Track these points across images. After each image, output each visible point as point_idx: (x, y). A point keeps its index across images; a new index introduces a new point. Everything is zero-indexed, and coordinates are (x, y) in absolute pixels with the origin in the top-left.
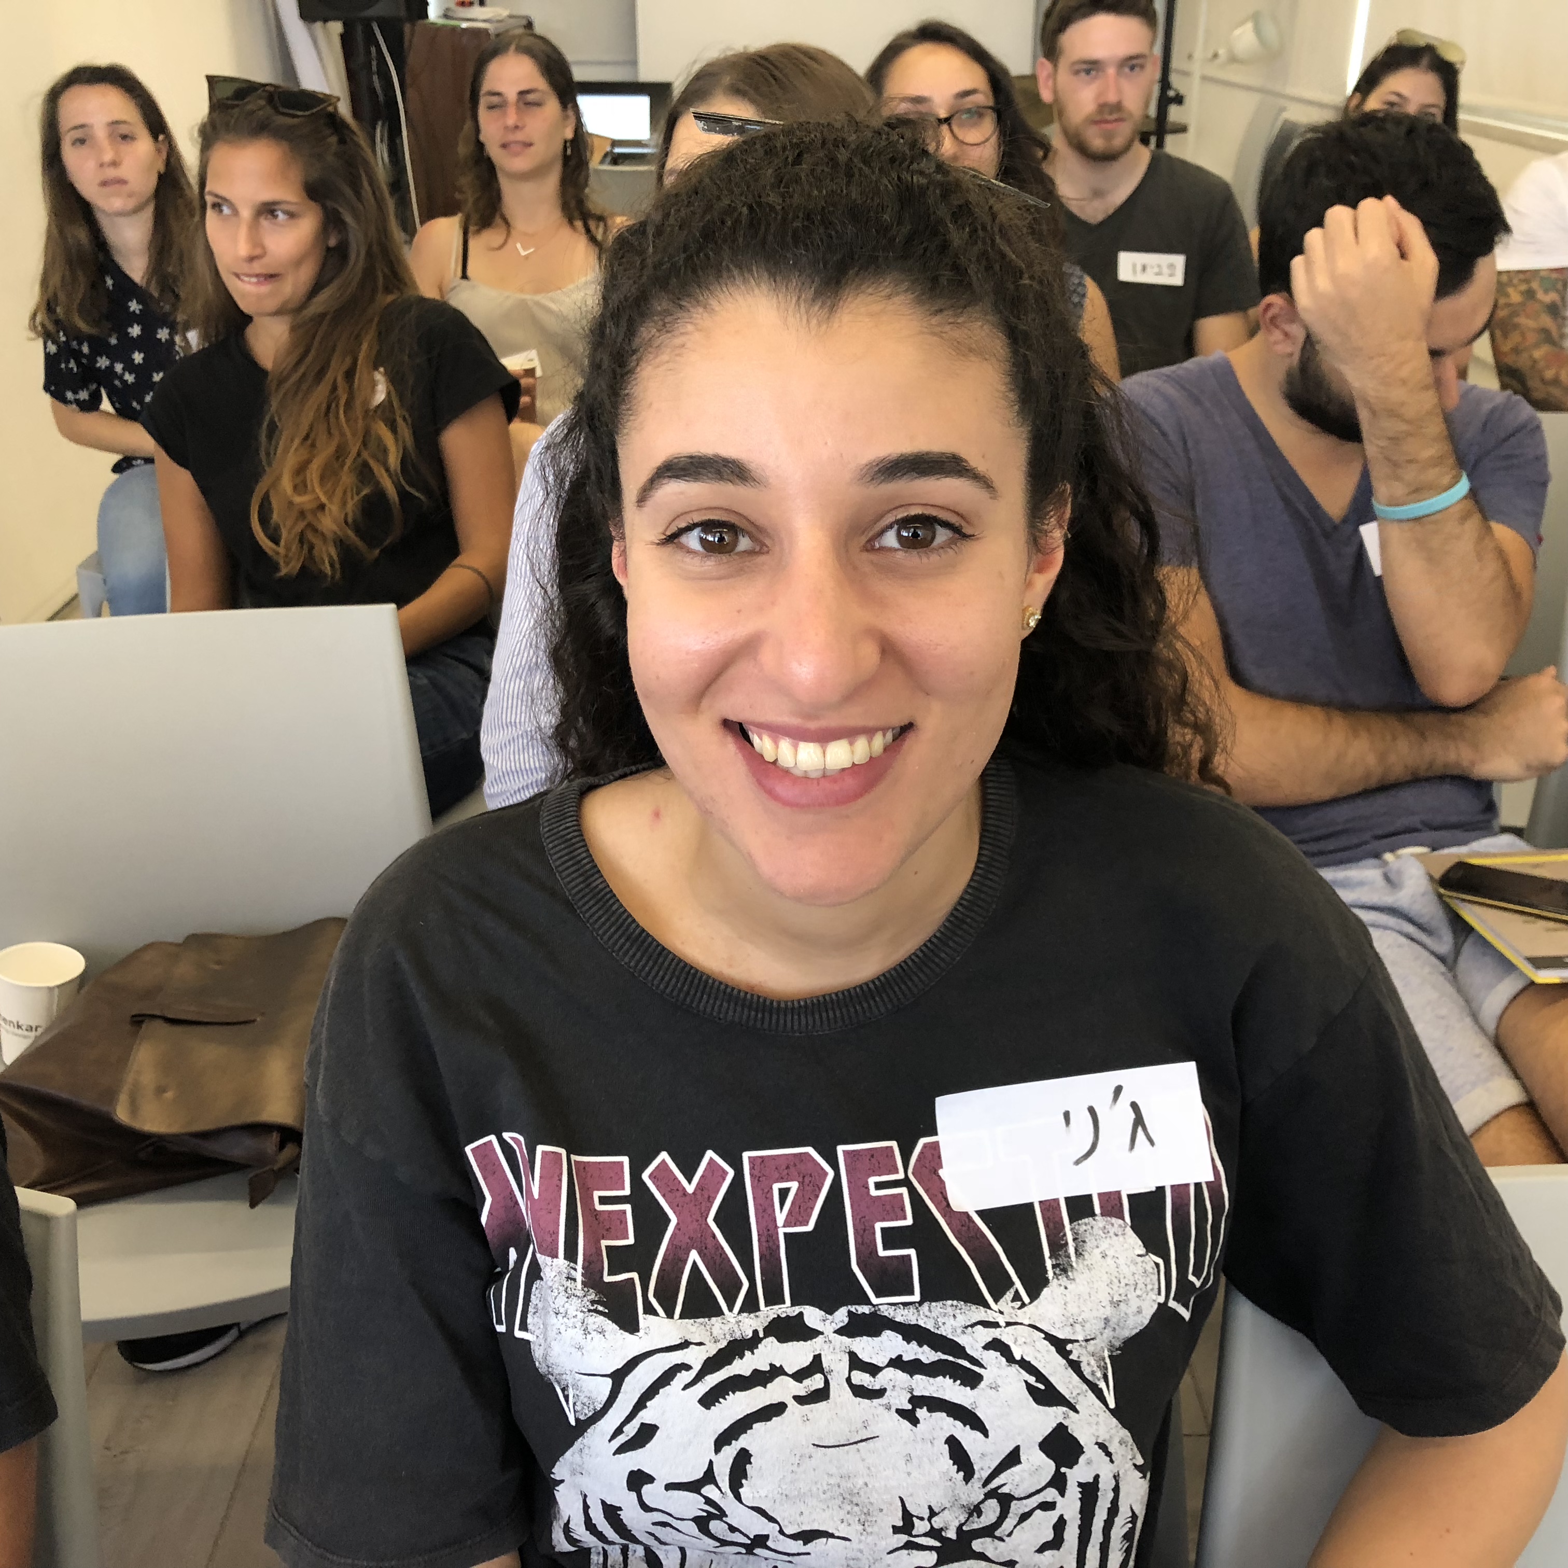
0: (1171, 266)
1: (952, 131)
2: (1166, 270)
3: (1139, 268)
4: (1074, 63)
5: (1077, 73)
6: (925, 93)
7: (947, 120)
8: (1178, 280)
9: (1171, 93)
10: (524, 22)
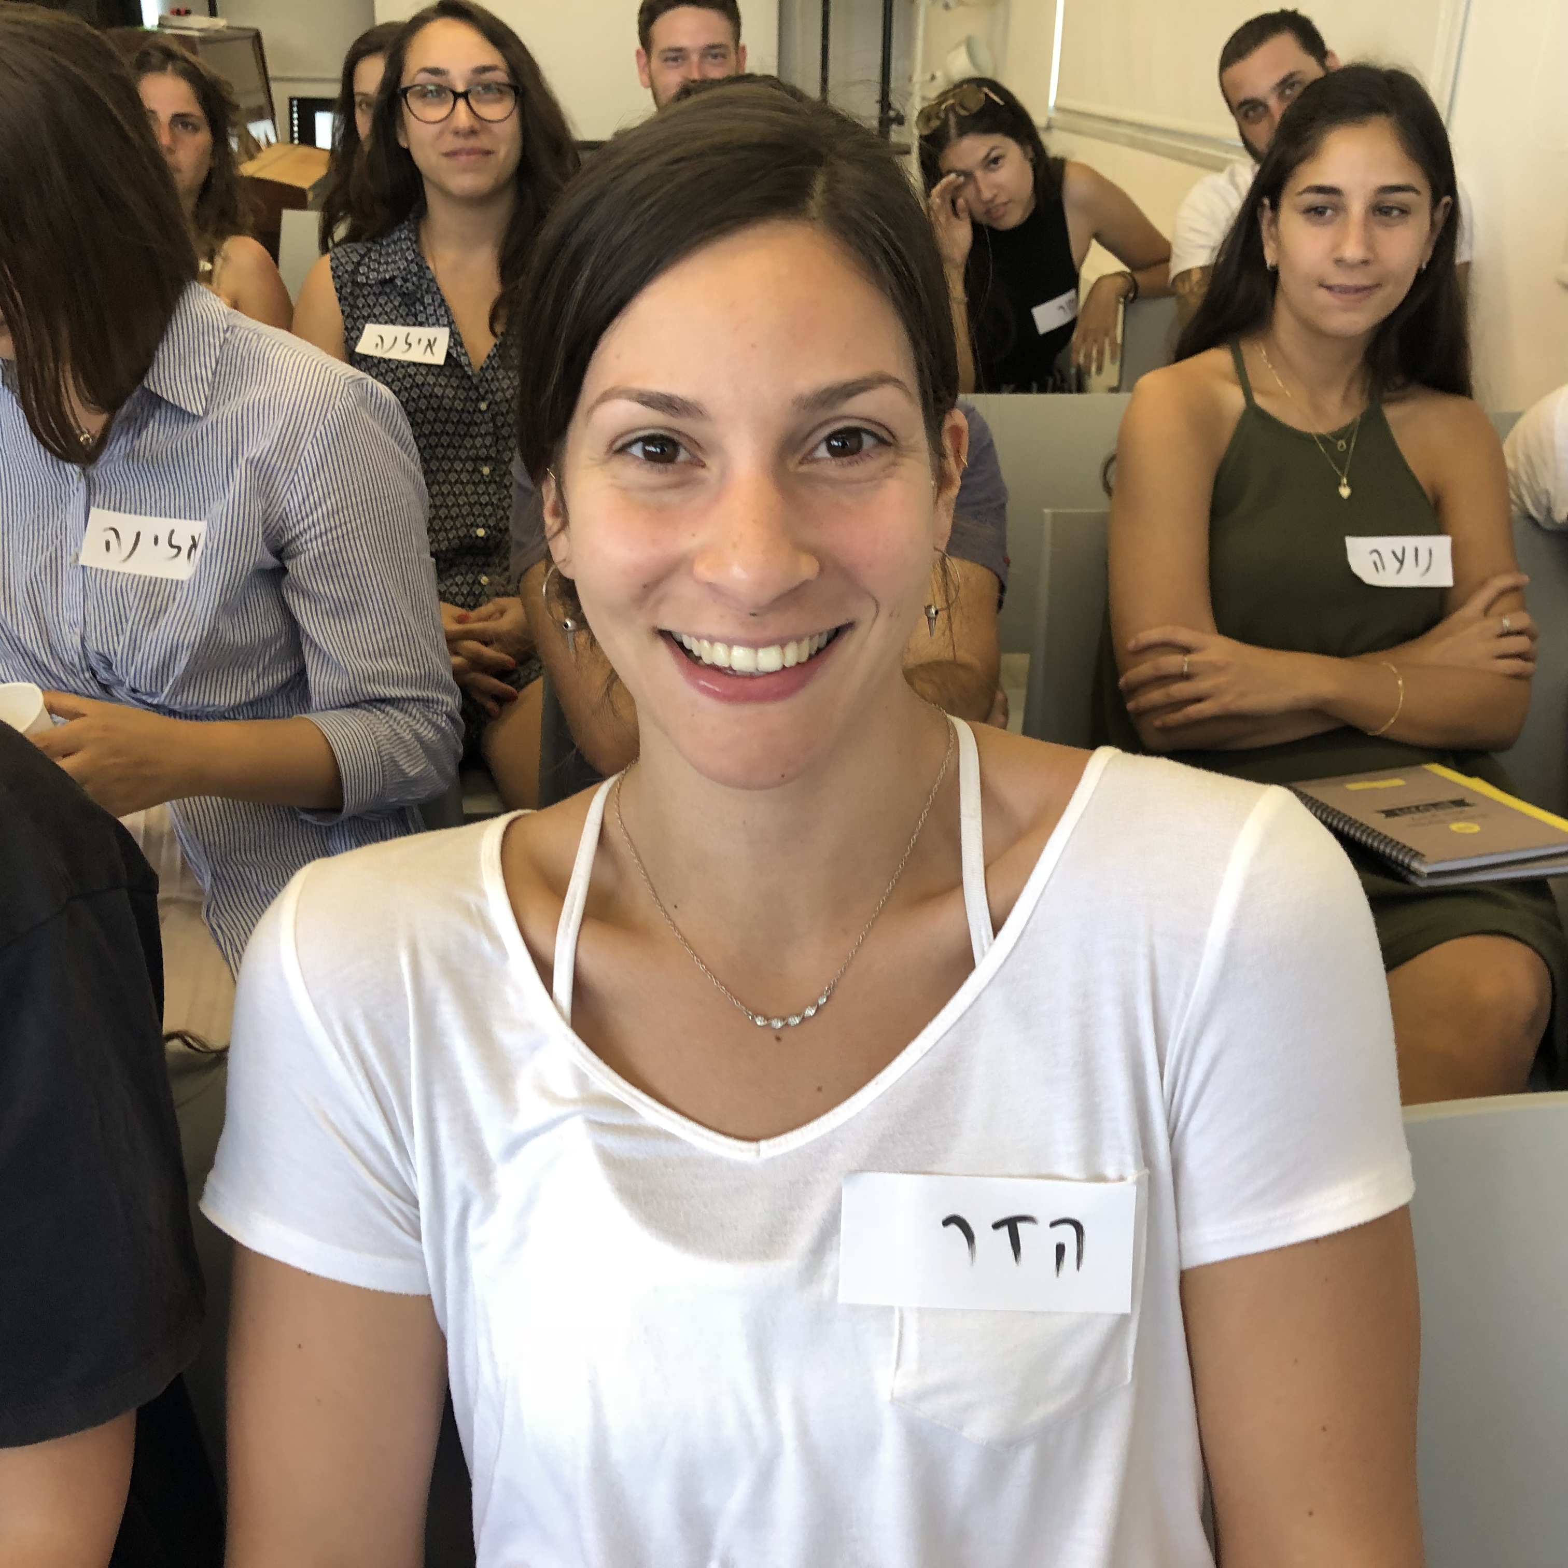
1: (468, 104)
4: (664, 51)
5: (666, 60)
6: (441, 65)
7: (465, 95)
9: (892, 114)
10: (252, 34)
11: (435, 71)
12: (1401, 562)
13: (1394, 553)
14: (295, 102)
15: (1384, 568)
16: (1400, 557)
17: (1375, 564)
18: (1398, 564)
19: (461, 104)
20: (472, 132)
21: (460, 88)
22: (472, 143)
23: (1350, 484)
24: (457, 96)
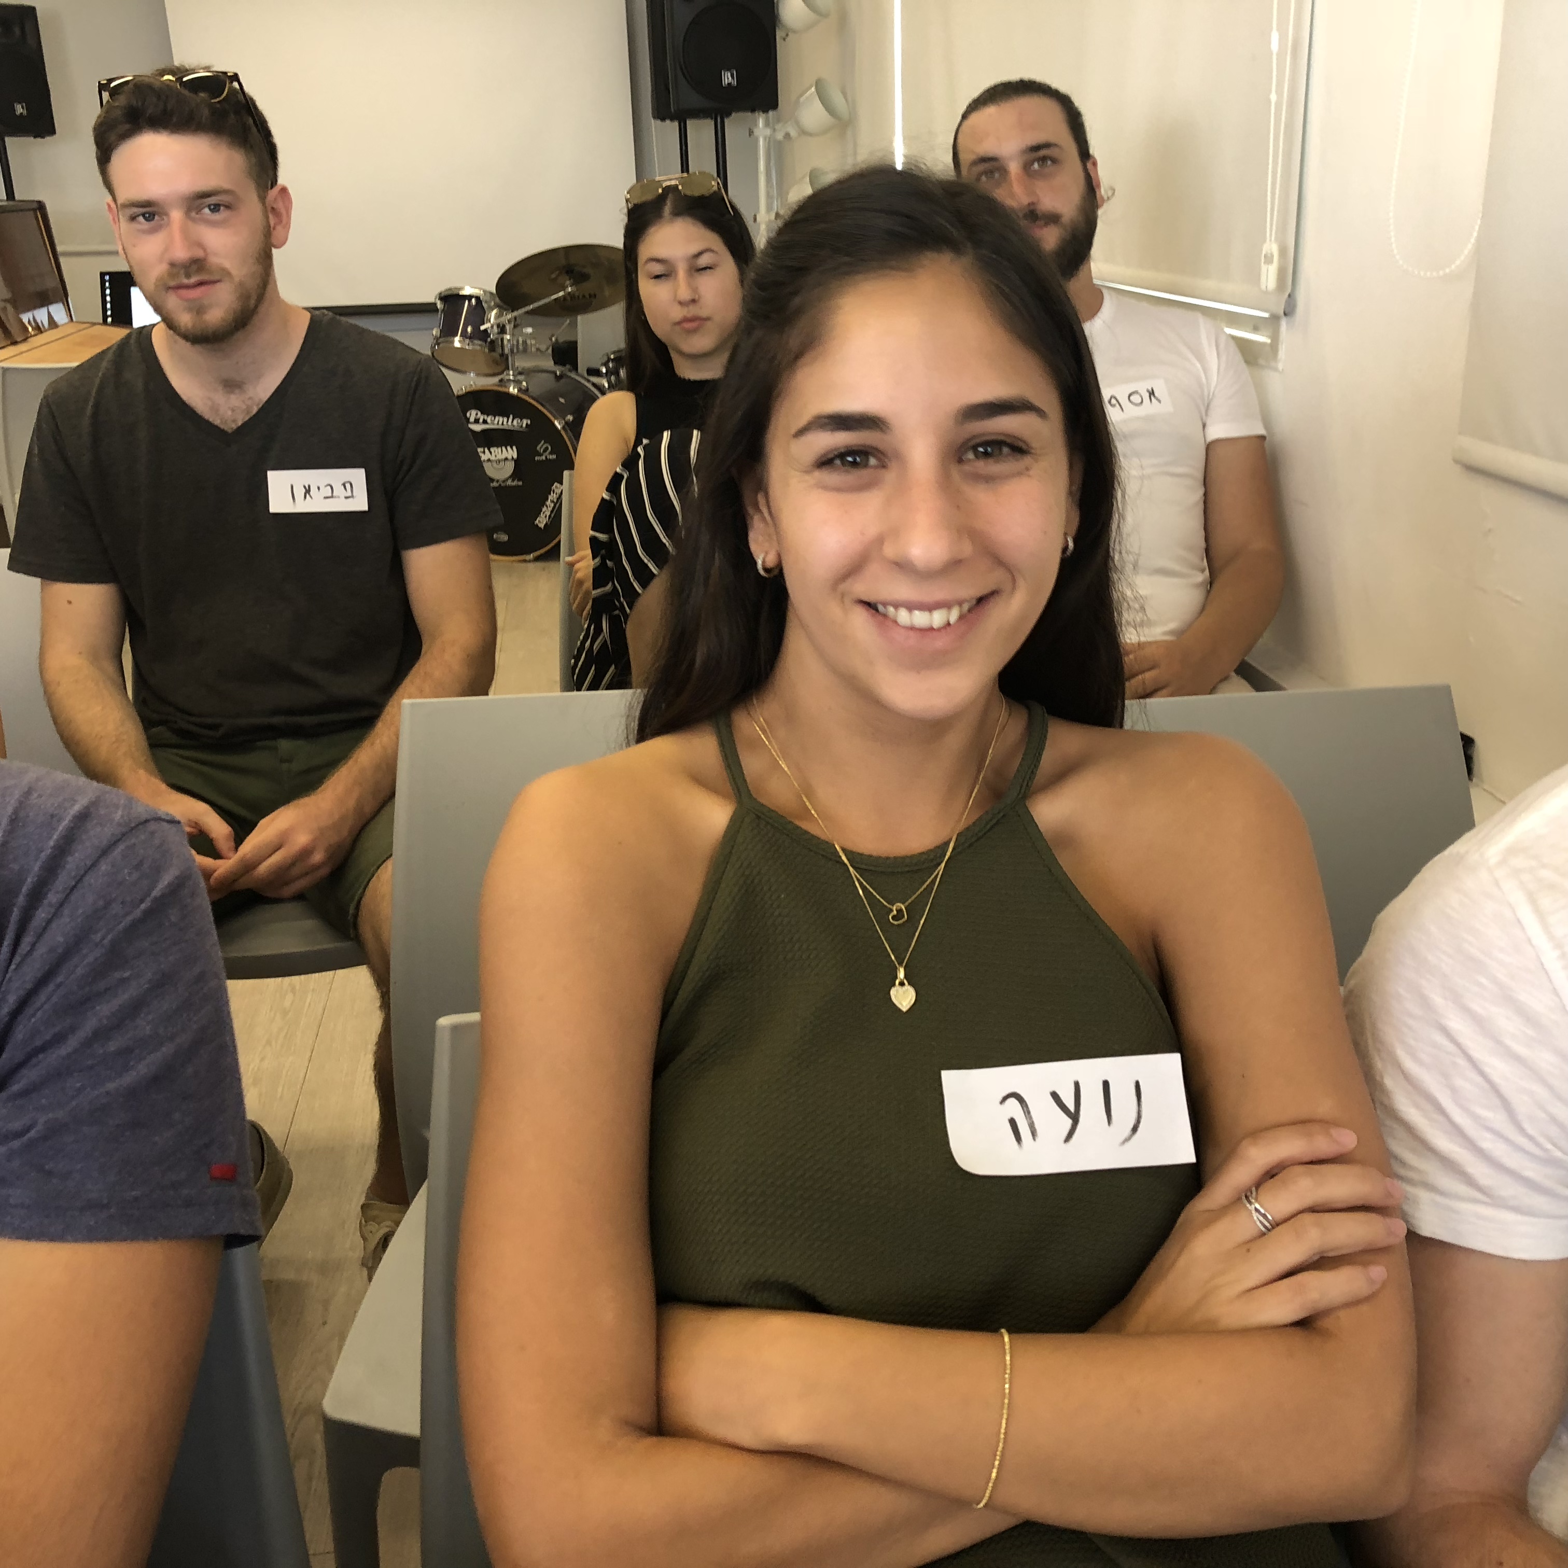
0: (348, 485)
2: (339, 490)
3: (299, 492)
8: (360, 503)
10: (35, 206)
12: (1075, 1117)
13: (1055, 1096)
14: (107, 278)
15: (1034, 1133)
16: (1071, 1105)
17: (1013, 1122)
18: (1068, 1122)
23: (911, 979)
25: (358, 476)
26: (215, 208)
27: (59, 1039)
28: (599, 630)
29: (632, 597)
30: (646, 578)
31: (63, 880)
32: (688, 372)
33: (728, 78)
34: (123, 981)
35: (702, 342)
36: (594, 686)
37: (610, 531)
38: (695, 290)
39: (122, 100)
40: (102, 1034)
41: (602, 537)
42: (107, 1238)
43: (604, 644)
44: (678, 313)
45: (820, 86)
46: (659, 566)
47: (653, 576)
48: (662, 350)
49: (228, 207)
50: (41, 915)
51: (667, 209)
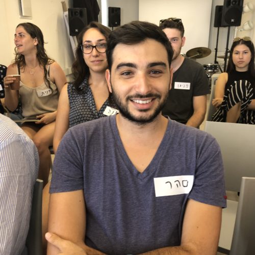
1: (96, 49)
2: (186, 86)
3: (179, 86)
7: (95, 47)
8: (189, 88)
11: (89, 41)
19: (94, 49)
20: (97, 56)
21: (94, 45)
22: (97, 59)
24: (93, 47)
25: (189, 84)
26: (174, 40)
27: (206, 172)
28: (221, 112)
29: (230, 107)
30: (234, 104)
31: (206, 147)
32: (238, 70)
33: (232, 20)
34: (215, 164)
35: (242, 65)
36: (218, 121)
37: (228, 95)
38: (243, 56)
39: (164, 23)
40: (213, 172)
41: (226, 97)
42: (213, 205)
43: (222, 115)
44: (239, 60)
45: (248, 22)
46: (237, 102)
47: (235, 104)
48: (234, 66)
49: (177, 40)
50: (203, 152)
51: (241, 43)
